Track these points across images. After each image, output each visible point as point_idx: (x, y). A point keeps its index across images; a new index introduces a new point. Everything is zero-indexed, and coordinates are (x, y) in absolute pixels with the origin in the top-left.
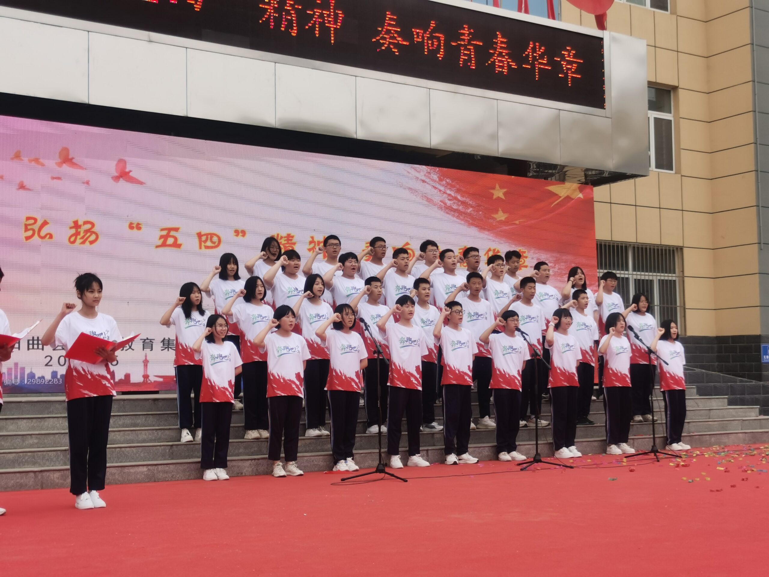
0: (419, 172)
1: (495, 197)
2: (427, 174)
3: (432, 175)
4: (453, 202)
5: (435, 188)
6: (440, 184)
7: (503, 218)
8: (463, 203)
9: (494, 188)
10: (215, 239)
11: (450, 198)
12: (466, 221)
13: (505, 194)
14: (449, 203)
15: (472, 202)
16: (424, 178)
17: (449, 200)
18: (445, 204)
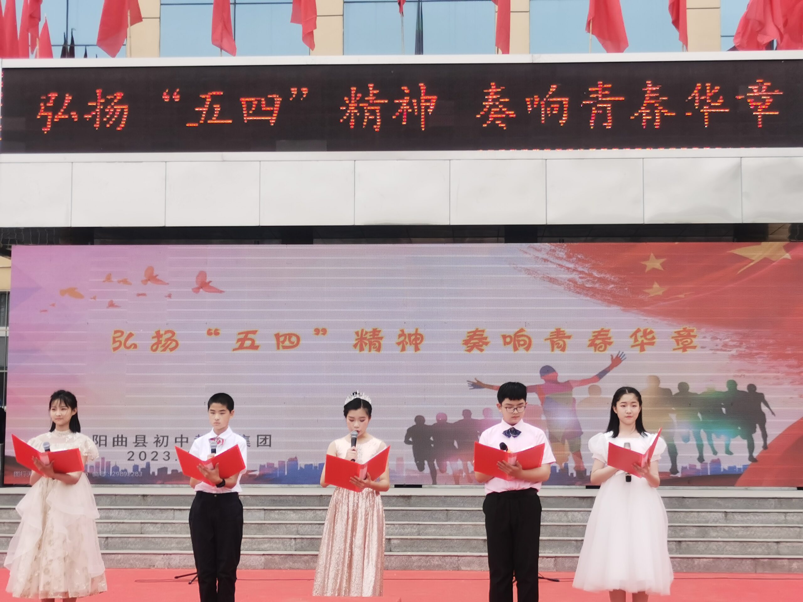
0: (540, 250)
1: (647, 269)
2: (550, 252)
3: (557, 252)
4: (586, 279)
5: (561, 266)
6: (569, 261)
7: (660, 293)
8: (601, 280)
9: (647, 258)
10: (294, 339)
11: (581, 276)
12: (605, 300)
13: (663, 265)
14: (580, 281)
15: (614, 278)
16: (546, 256)
17: (581, 278)
18: (575, 282)
